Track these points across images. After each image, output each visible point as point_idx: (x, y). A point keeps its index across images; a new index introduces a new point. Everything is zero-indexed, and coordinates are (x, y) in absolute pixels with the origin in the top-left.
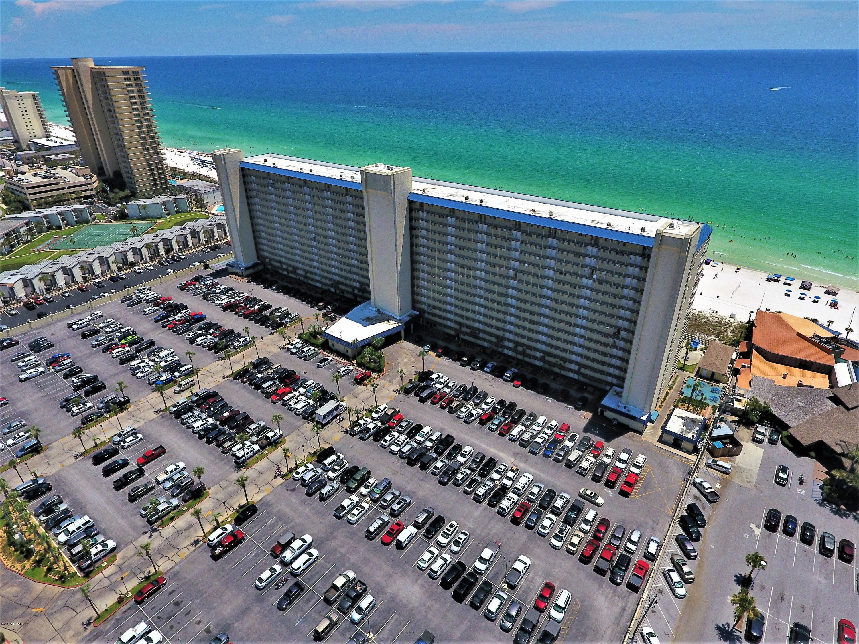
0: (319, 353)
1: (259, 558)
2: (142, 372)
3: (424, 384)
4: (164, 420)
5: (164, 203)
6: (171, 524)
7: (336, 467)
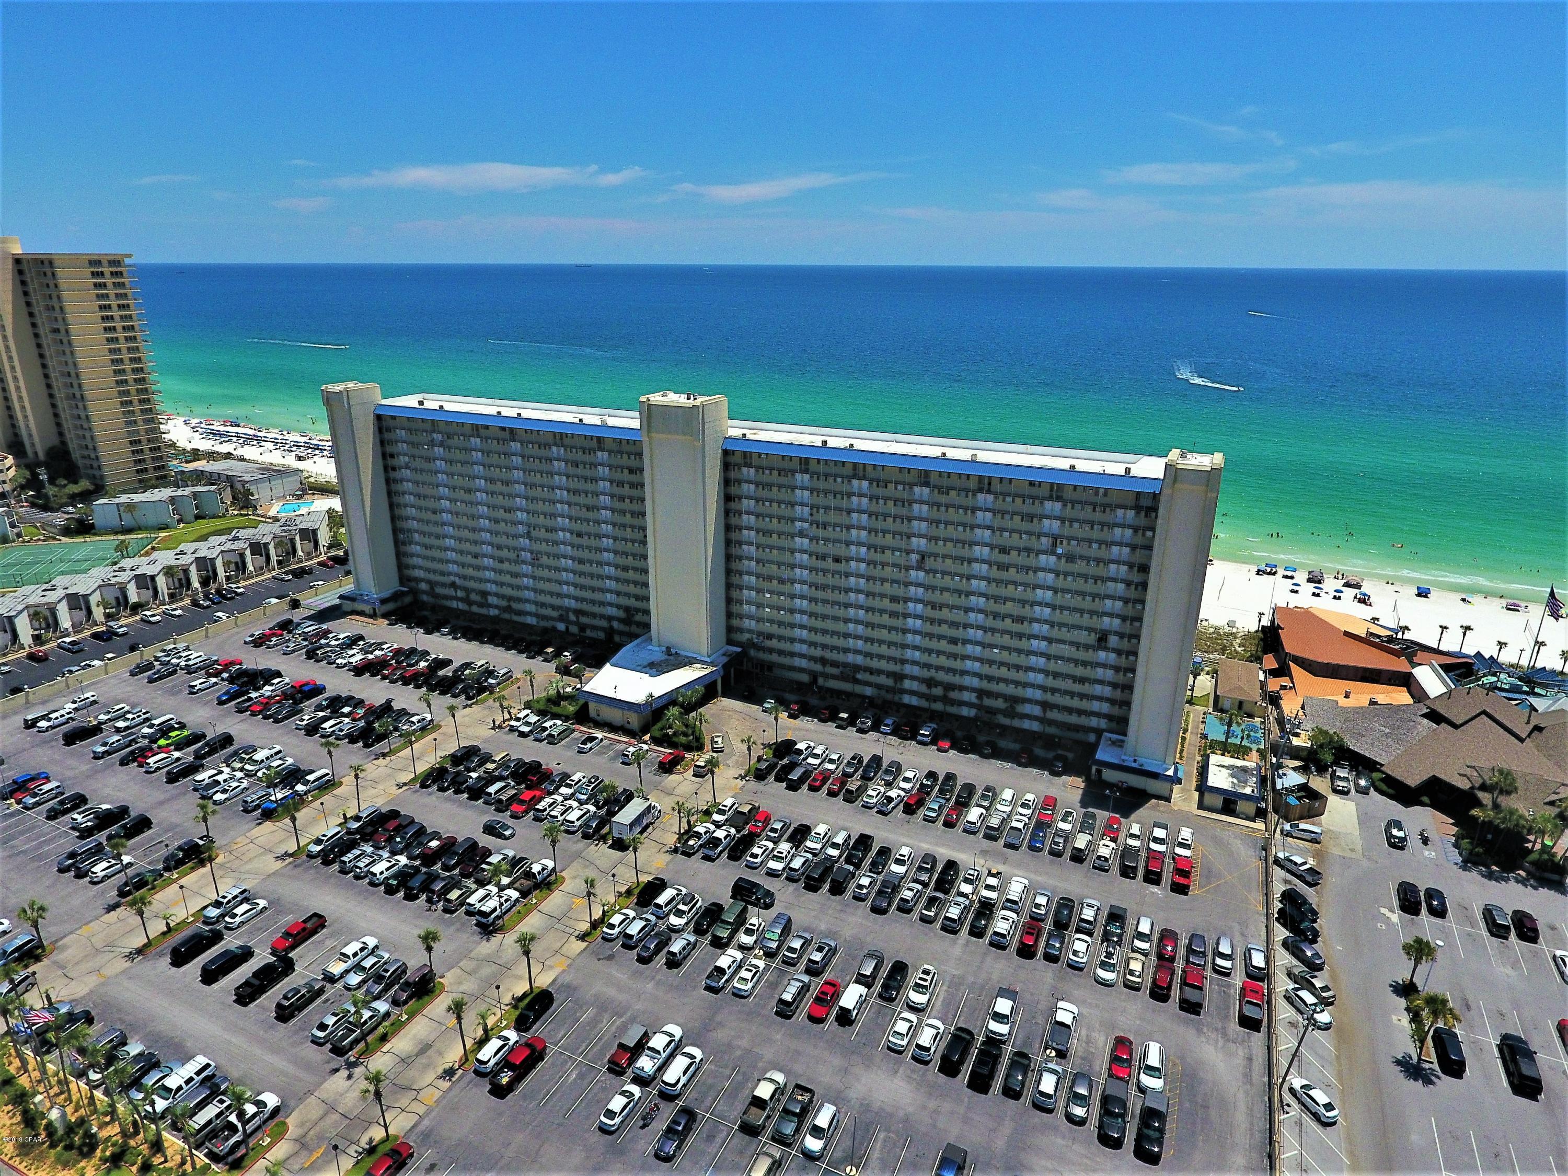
0: (574, 730)
1: (586, 1082)
2: (224, 791)
3: (786, 761)
4: (300, 870)
5: (173, 500)
6: (385, 1049)
7: (682, 907)
